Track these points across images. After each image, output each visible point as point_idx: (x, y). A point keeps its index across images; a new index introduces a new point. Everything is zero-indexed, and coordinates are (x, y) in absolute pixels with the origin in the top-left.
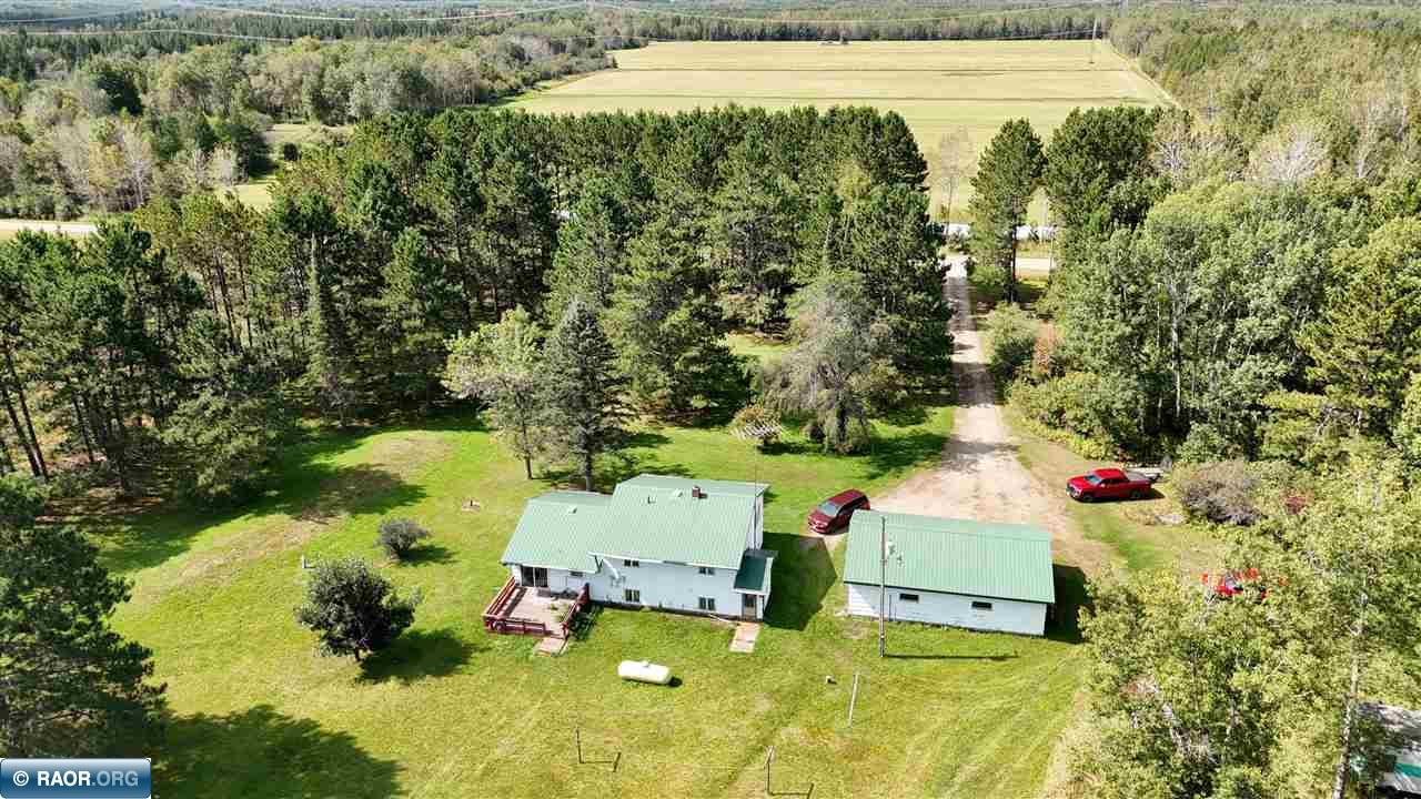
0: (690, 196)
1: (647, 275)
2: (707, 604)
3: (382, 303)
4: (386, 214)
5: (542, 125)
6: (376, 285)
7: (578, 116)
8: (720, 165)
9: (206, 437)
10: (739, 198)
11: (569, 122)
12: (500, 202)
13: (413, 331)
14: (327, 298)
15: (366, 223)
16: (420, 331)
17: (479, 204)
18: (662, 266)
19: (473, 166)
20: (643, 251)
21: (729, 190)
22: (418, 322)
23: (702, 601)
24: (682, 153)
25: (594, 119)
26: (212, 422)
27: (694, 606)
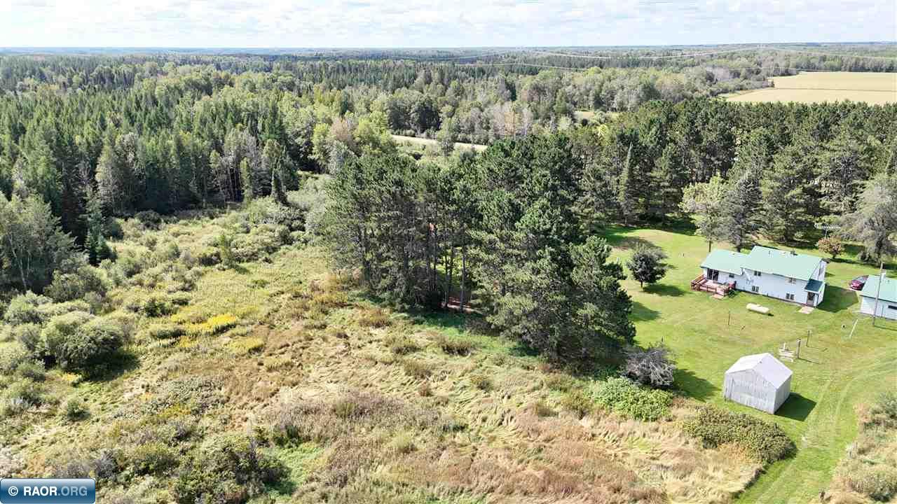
0: (812, 143)
1: (783, 171)
2: (790, 297)
3: (653, 175)
4: (660, 139)
5: (733, 107)
6: (651, 167)
7: (754, 104)
8: (834, 128)
9: (586, 210)
10: (843, 144)
11: (748, 107)
12: (710, 139)
13: (664, 187)
14: (631, 170)
15: (651, 141)
16: (667, 187)
17: (699, 140)
18: (791, 168)
19: (699, 122)
20: (782, 162)
21: (836, 141)
22: (667, 184)
23: (788, 295)
24: (810, 123)
25: (763, 105)
26: (588, 207)
27: (784, 297)
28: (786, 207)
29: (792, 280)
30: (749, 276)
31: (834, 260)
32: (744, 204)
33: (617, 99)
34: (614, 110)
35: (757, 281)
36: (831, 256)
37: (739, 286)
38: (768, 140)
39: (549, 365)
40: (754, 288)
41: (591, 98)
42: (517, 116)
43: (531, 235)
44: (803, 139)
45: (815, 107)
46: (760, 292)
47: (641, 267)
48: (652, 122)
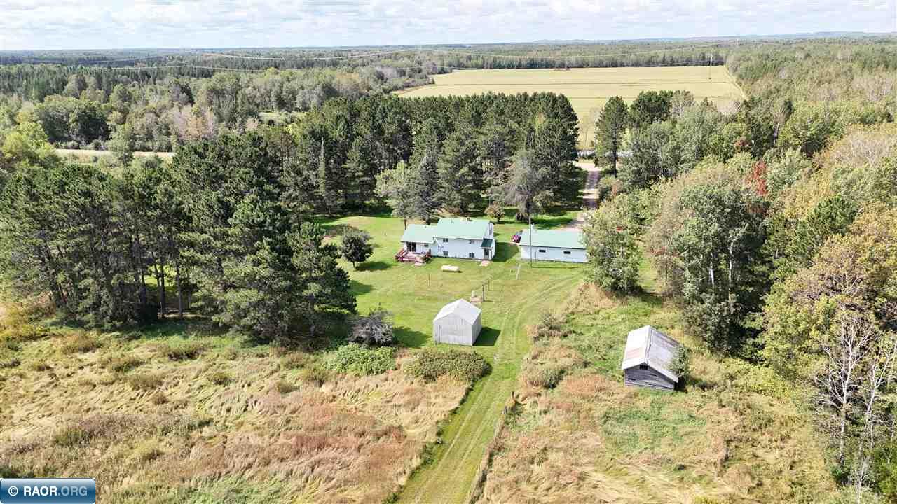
0: (470, 129)
1: (452, 154)
2: (472, 255)
3: (347, 166)
4: (348, 133)
5: (405, 102)
6: (344, 160)
7: (421, 97)
8: (483, 115)
9: (292, 204)
10: (492, 129)
11: (417, 101)
12: (390, 131)
13: (358, 177)
14: (327, 163)
15: (340, 136)
16: (362, 176)
17: (381, 132)
18: (458, 151)
19: (378, 116)
20: (450, 145)
21: (487, 126)
22: (361, 174)
23: (470, 254)
24: (467, 112)
25: (428, 99)
26: (293, 200)
27: (468, 256)
28: (458, 184)
29: (471, 241)
30: (440, 243)
31: (499, 222)
32: (427, 184)
33: (299, 99)
34: (297, 110)
35: (446, 247)
36: (496, 220)
37: (433, 254)
38: (437, 128)
39: (284, 349)
40: (444, 252)
41: (273, 99)
42: (200, 119)
43: (247, 229)
44: (463, 126)
45: (468, 99)
46: (450, 256)
47: (351, 248)
48: (338, 118)
